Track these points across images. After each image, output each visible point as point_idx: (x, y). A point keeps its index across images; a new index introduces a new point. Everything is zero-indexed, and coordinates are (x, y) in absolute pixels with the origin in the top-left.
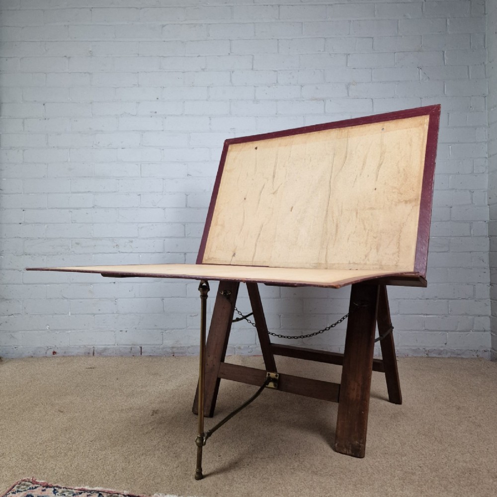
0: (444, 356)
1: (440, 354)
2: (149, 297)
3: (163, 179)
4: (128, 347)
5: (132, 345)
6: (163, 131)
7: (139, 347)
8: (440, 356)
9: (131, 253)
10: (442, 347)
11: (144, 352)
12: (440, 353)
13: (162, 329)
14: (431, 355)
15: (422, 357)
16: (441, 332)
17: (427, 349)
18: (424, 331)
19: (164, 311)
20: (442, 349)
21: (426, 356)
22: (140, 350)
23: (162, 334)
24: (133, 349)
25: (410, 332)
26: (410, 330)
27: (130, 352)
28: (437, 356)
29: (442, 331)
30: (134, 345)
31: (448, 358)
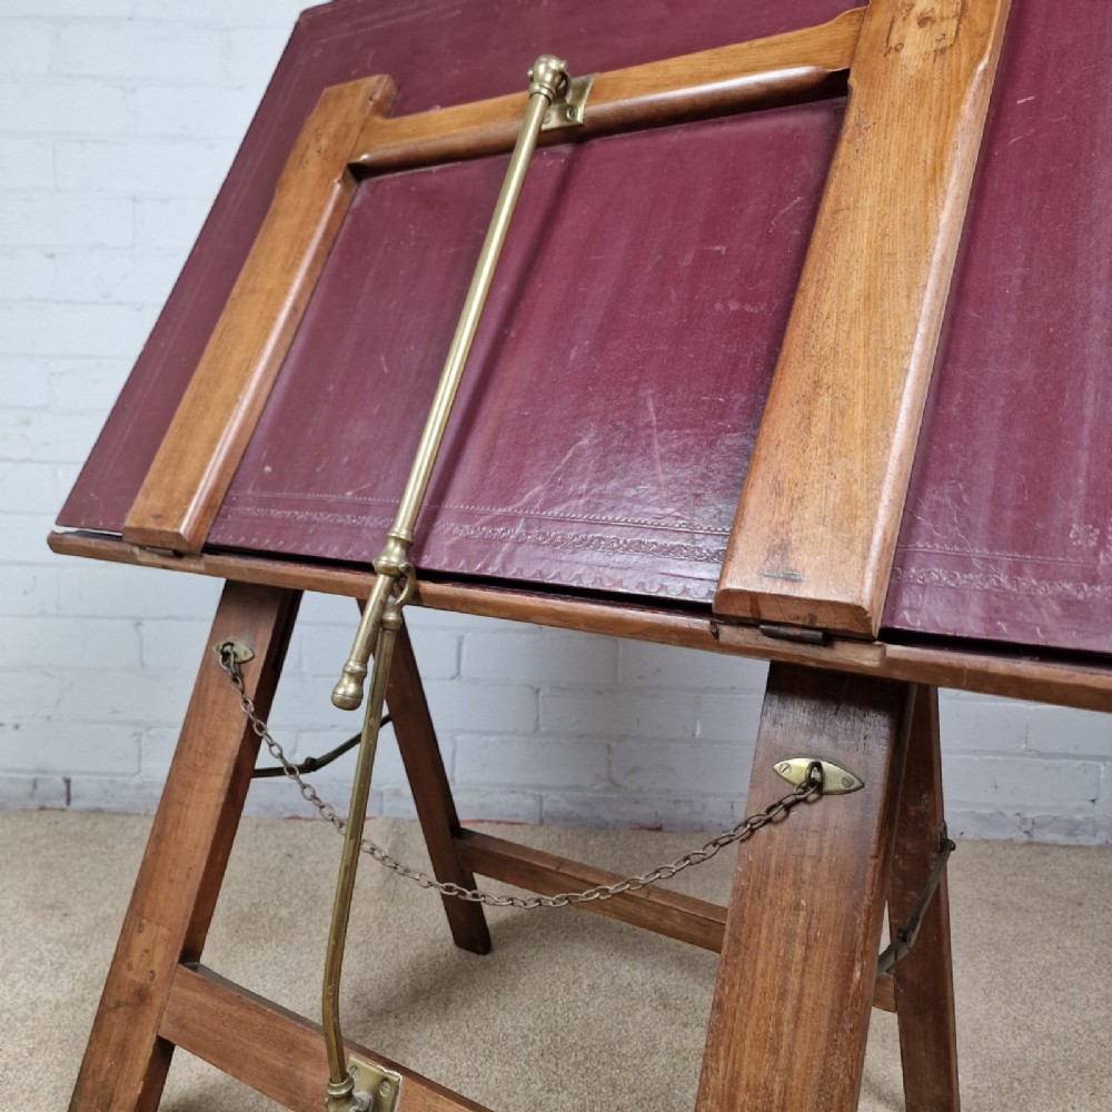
0: (1084, 840)
1: (1071, 834)
2: (93, 616)
3: (134, 200)
4: (22, 776)
5: (39, 771)
6: (131, 18)
7: (59, 780)
8: (1071, 841)
9: (28, 460)
10: (1080, 810)
11: (78, 797)
12: (1072, 828)
13: (137, 723)
14: (1038, 837)
15: (1010, 843)
16: (1080, 762)
17: (1030, 815)
18: (1023, 754)
19: (143, 664)
20: (1079, 817)
21: (1025, 838)
22: (63, 788)
23: (139, 741)
24: (40, 786)
25: (976, 758)
26: (974, 752)
27: (32, 795)
28: (1061, 839)
29: (1084, 757)
30: (45, 772)
31: (1100, 847)
